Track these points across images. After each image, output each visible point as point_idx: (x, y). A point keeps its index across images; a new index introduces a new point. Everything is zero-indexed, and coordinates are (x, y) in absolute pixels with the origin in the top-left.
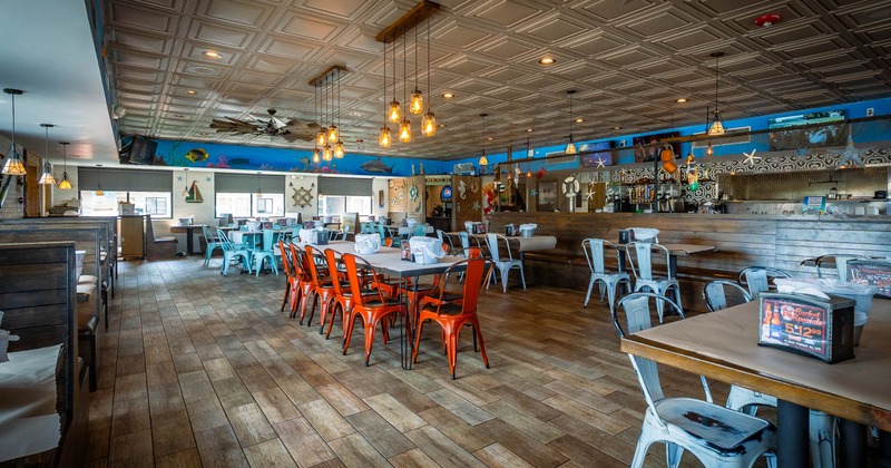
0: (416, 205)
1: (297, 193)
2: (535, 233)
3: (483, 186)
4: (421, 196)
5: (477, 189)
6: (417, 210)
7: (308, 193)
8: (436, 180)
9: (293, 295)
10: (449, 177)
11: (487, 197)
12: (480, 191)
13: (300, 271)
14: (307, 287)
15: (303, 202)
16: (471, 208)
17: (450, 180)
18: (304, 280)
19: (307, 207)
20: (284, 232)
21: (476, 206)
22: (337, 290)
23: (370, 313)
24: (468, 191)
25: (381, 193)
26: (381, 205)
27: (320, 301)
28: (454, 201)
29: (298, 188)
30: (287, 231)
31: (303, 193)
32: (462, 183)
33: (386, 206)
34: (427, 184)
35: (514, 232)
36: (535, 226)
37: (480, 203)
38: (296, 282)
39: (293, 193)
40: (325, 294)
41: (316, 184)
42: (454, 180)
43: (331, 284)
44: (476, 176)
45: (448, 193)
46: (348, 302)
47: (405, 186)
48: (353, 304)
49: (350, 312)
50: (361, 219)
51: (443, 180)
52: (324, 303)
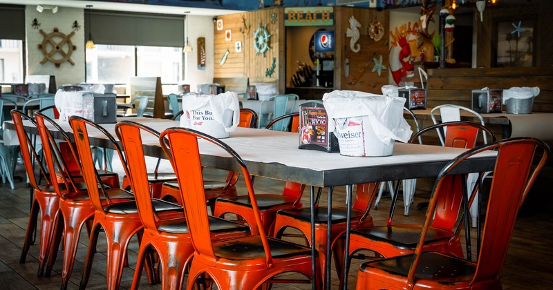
0: (267, 64)
1: (47, 39)
2: (536, 106)
3: (392, 29)
4: (276, 45)
5: (381, 34)
6: (269, 73)
7: (67, 39)
8: (304, 16)
9: (45, 227)
10: (331, 10)
11: (397, 49)
12: (386, 38)
13: (59, 178)
14: (75, 212)
15: (58, 57)
16: (369, 69)
17: (332, 16)
18: (68, 197)
19: (65, 67)
20: (25, 104)
21: (378, 66)
22: (148, 218)
23: (232, 274)
24: (364, 39)
25: (201, 42)
26: (201, 65)
27: (105, 241)
28: (338, 55)
29: (48, 31)
30: (28, 103)
31: (57, 40)
32: (353, 22)
33: (210, 66)
34: (289, 23)
35: (490, 104)
36: (536, 91)
37: (386, 61)
38: (50, 202)
39: (40, 40)
40: (117, 226)
41: (81, 22)
42: (338, 15)
43: (131, 204)
44: (379, 9)
45: (326, 41)
46: (173, 247)
47: (246, 28)
48: (188, 250)
49: (177, 270)
50: (166, 91)
51: (319, 16)
52: (115, 246)
